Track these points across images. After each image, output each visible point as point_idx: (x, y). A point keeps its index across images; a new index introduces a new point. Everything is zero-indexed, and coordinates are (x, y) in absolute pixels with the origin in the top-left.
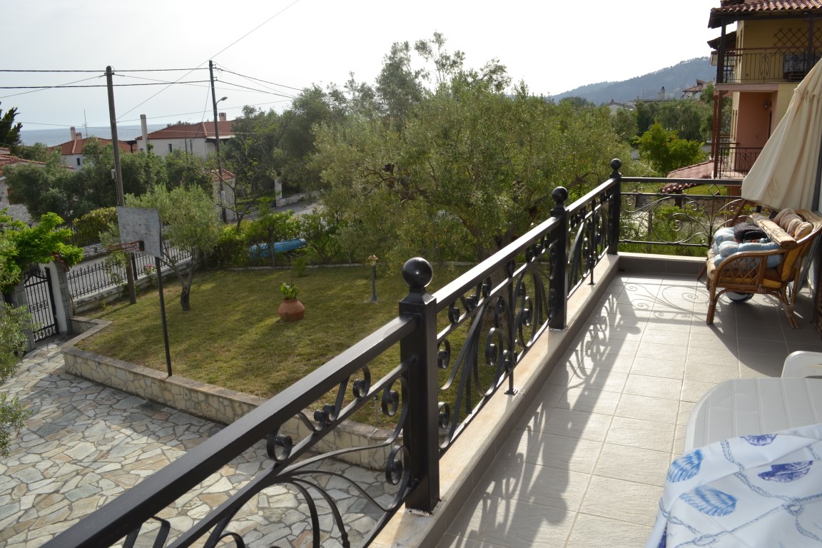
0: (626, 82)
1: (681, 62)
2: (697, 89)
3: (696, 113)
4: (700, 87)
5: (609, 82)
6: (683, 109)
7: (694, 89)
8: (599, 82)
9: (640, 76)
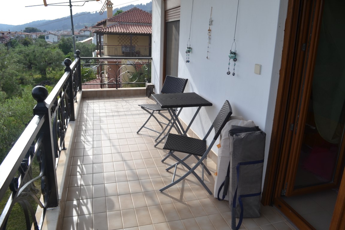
0: (54, 20)
1: (77, 13)
2: (85, 30)
3: (87, 48)
4: (86, 29)
5: (46, 20)
6: (82, 46)
7: (84, 30)
8: (42, 20)
9: (60, 18)
